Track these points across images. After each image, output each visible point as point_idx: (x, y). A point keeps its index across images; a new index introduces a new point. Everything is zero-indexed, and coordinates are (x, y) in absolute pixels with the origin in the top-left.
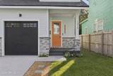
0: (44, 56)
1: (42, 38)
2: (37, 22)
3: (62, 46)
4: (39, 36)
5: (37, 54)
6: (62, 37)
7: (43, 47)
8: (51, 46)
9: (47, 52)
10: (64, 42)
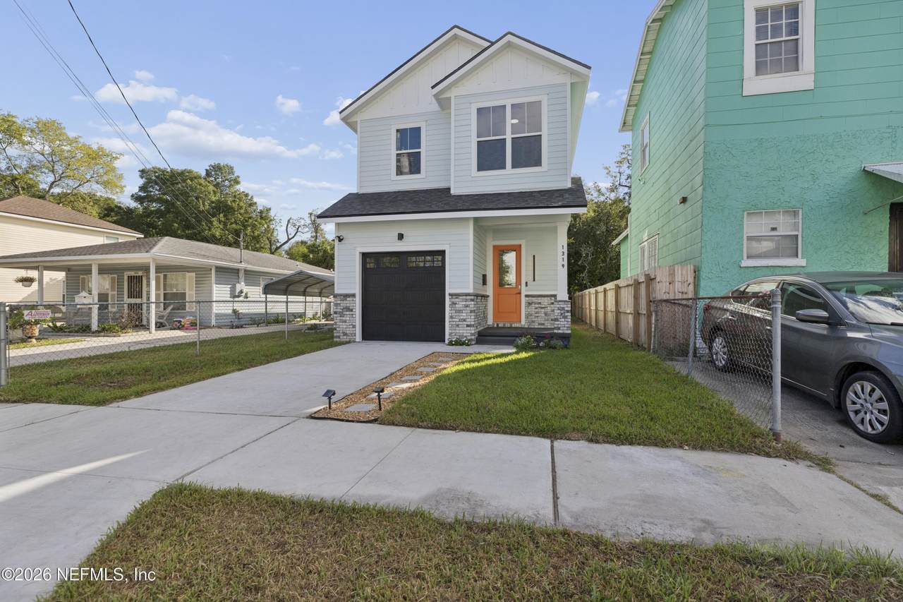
0: (459, 343)
1: (457, 295)
2: (442, 253)
3: (524, 322)
4: (448, 291)
5: (443, 341)
6: (524, 292)
7: (458, 320)
8: (490, 322)
9: (468, 333)
10: (532, 309)
